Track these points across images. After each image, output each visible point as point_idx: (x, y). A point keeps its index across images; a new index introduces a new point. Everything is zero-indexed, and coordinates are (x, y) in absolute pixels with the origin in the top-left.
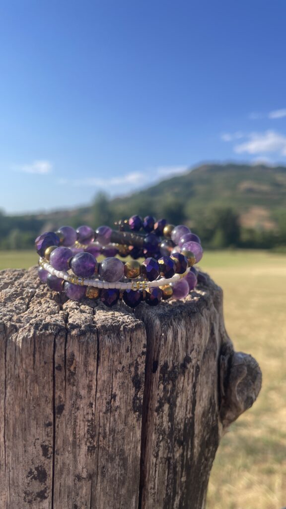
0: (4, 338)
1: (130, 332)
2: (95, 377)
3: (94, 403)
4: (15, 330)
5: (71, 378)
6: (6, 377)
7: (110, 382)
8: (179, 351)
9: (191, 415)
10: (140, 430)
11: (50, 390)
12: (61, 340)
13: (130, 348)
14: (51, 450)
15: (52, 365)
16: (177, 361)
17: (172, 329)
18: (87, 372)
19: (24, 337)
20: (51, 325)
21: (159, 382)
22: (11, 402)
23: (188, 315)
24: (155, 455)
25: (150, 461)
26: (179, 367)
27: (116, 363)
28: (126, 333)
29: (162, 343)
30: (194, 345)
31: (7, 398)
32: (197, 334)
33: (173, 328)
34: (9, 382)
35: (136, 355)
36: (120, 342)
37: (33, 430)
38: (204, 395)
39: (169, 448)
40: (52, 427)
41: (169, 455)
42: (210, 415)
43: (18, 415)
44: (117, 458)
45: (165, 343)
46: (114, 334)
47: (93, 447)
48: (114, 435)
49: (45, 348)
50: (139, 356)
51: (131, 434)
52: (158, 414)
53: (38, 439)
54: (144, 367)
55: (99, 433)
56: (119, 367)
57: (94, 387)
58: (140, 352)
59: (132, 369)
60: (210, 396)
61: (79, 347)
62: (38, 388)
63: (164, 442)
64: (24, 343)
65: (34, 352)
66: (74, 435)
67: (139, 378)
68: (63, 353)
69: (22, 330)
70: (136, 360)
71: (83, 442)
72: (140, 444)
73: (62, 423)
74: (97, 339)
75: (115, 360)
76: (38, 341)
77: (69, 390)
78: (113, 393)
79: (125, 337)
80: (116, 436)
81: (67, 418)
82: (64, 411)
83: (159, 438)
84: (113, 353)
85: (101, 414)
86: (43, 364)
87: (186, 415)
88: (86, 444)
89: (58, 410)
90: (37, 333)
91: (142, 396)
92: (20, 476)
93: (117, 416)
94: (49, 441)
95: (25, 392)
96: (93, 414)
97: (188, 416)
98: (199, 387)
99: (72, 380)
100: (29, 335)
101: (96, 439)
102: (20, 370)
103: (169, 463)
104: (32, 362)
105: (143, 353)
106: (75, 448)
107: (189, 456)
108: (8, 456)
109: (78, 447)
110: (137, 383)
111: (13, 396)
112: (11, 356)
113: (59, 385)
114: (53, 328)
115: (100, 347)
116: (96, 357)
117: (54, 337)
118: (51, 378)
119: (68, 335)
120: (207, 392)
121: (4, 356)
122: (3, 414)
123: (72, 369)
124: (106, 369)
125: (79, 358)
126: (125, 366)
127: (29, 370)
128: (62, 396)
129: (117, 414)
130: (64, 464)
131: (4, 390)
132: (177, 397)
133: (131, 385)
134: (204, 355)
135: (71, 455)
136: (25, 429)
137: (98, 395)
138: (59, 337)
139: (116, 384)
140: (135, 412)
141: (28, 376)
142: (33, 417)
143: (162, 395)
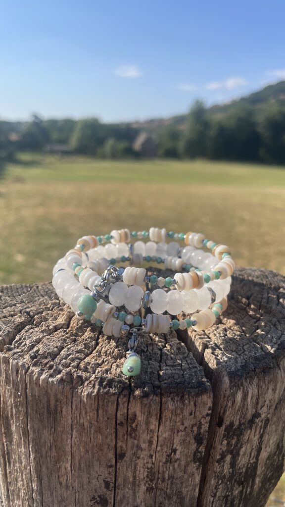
0: (71, 389)
1: (195, 397)
2: (156, 434)
3: (154, 455)
4: (80, 382)
5: (132, 433)
6: (72, 422)
7: (171, 440)
8: (247, 409)
9: (254, 460)
10: (200, 476)
11: (112, 440)
12: (124, 400)
13: (194, 411)
14: (112, 485)
15: (114, 420)
16: (244, 418)
17: (242, 390)
18: (148, 430)
19: (89, 393)
20: (115, 381)
21: (223, 438)
22: (77, 443)
23: (263, 371)
24: (213, 495)
25: (207, 500)
26: (246, 423)
27: (178, 424)
28: (191, 398)
29: (230, 404)
30: (265, 401)
31: (73, 439)
32: (270, 391)
33: (244, 389)
34: (75, 426)
35: (200, 416)
36: (184, 406)
37: (96, 468)
38: (271, 442)
39: (228, 488)
40: (114, 468)
41: (227, 494)
42: (275, 457)
43: (82, 454)
44: (175, 497)
45: (233, 405)
46: (178, 397)
47: (152, 488)
48: (173, 481)
49: (108, 406)
50: (203, 417)
51: (190, 479)
52: (219, 464)
53: (101, 475)
54: (208, 426)
55: (158, 478)
56: (182, 428)
57: (155, 442)
58: (205, 413)
59: (195, 429)
60: (278, 441)
61: (142, 408)
62: (101, 436)
63: (224, 484)
64: (88, 399)
65: (98, 407)
66: (134, 477)
67: (201, 436)
68: (126, 411)
69: (88, 384)
70: (200, 421)
71: (142, 483)
72: (198, 487)
73: (123, 466)
74: (160, 400)
75: (177, 421)
76: (102, 399)
77: (130, 442)
78: (174, 448)
79: (190, 402)
80: (174, 481)
81: (128, 463)
82: (125, 458)
83: (218, 482)
84: (176, 415)
85: (161, 464)
86: (106, 419)
87: (249, 461)
88: (145, 485)
89: (119, 456)
90: (101, 391)
91: (204, 450)
92: (85, 499)
93: (176, 466)
94: (111, 478)
95: (89, 439)
96: (153, 463)
97: (252, 462)
98: (267, 436)
99: (133, 435)
100: (94, 393)
101: (155, 482)
102: (85, 421)
103: (227, 500)
104: (96, 416)
105: (207, 415)
106: (135, 487)
107: (248, 492)
108: (75, 482)
109: (137, 486)
110: (199, 440)
111: (78, 439)
112: (76, 406)
113: (121, 437)
114: (117, 386)
115: (163, 409)
116: (158, 417)
117: (117, 396)
118: (114, 430)
119: (131, 396)
120: (275, 439)
121: (70, 404)
122: (70, 450)
123: (134, 425)
124: (168, 428)
125: (141, 418)
126: (187, 426)
127: (93, 422)
128: (124, 446)
129: (176, 465)
130: (124, 496)
131: (70, 431)
132: (241, 447)
133: (193, 441)
134: (276, 407)
135: (131, 491)
136: (89, 466)
137: (159, 448)
138: (122, 397)
139: (177, 441)
140: (195, 462)
141: (92, 426)
142: (96, 459)
143: (224, 449)
